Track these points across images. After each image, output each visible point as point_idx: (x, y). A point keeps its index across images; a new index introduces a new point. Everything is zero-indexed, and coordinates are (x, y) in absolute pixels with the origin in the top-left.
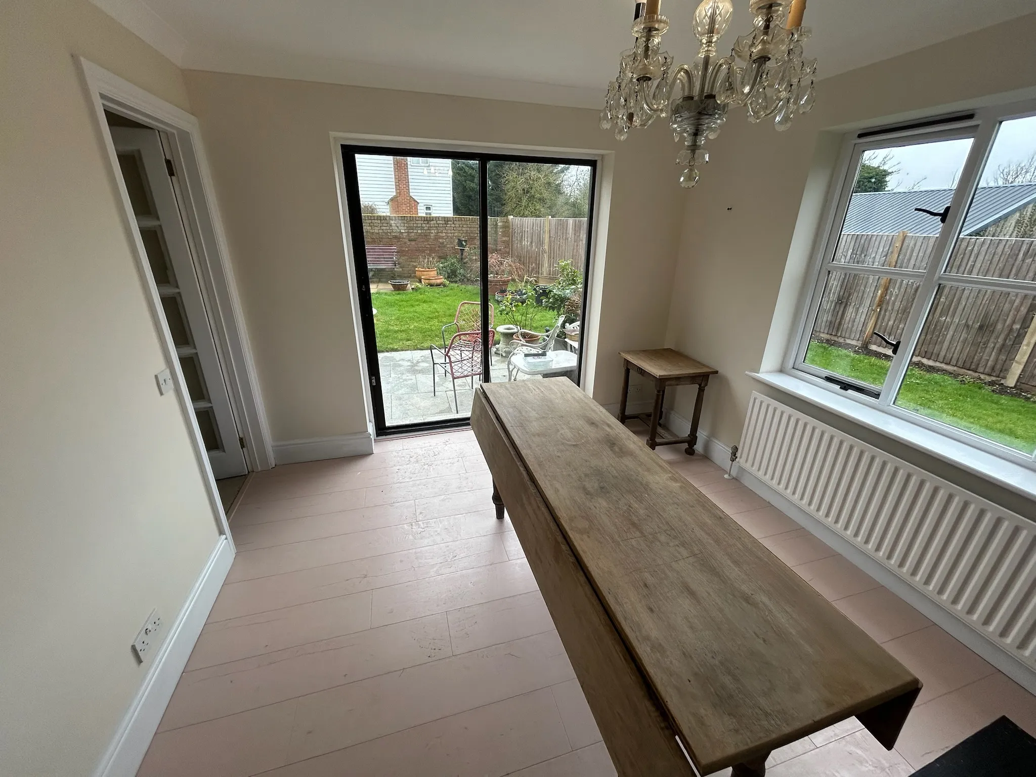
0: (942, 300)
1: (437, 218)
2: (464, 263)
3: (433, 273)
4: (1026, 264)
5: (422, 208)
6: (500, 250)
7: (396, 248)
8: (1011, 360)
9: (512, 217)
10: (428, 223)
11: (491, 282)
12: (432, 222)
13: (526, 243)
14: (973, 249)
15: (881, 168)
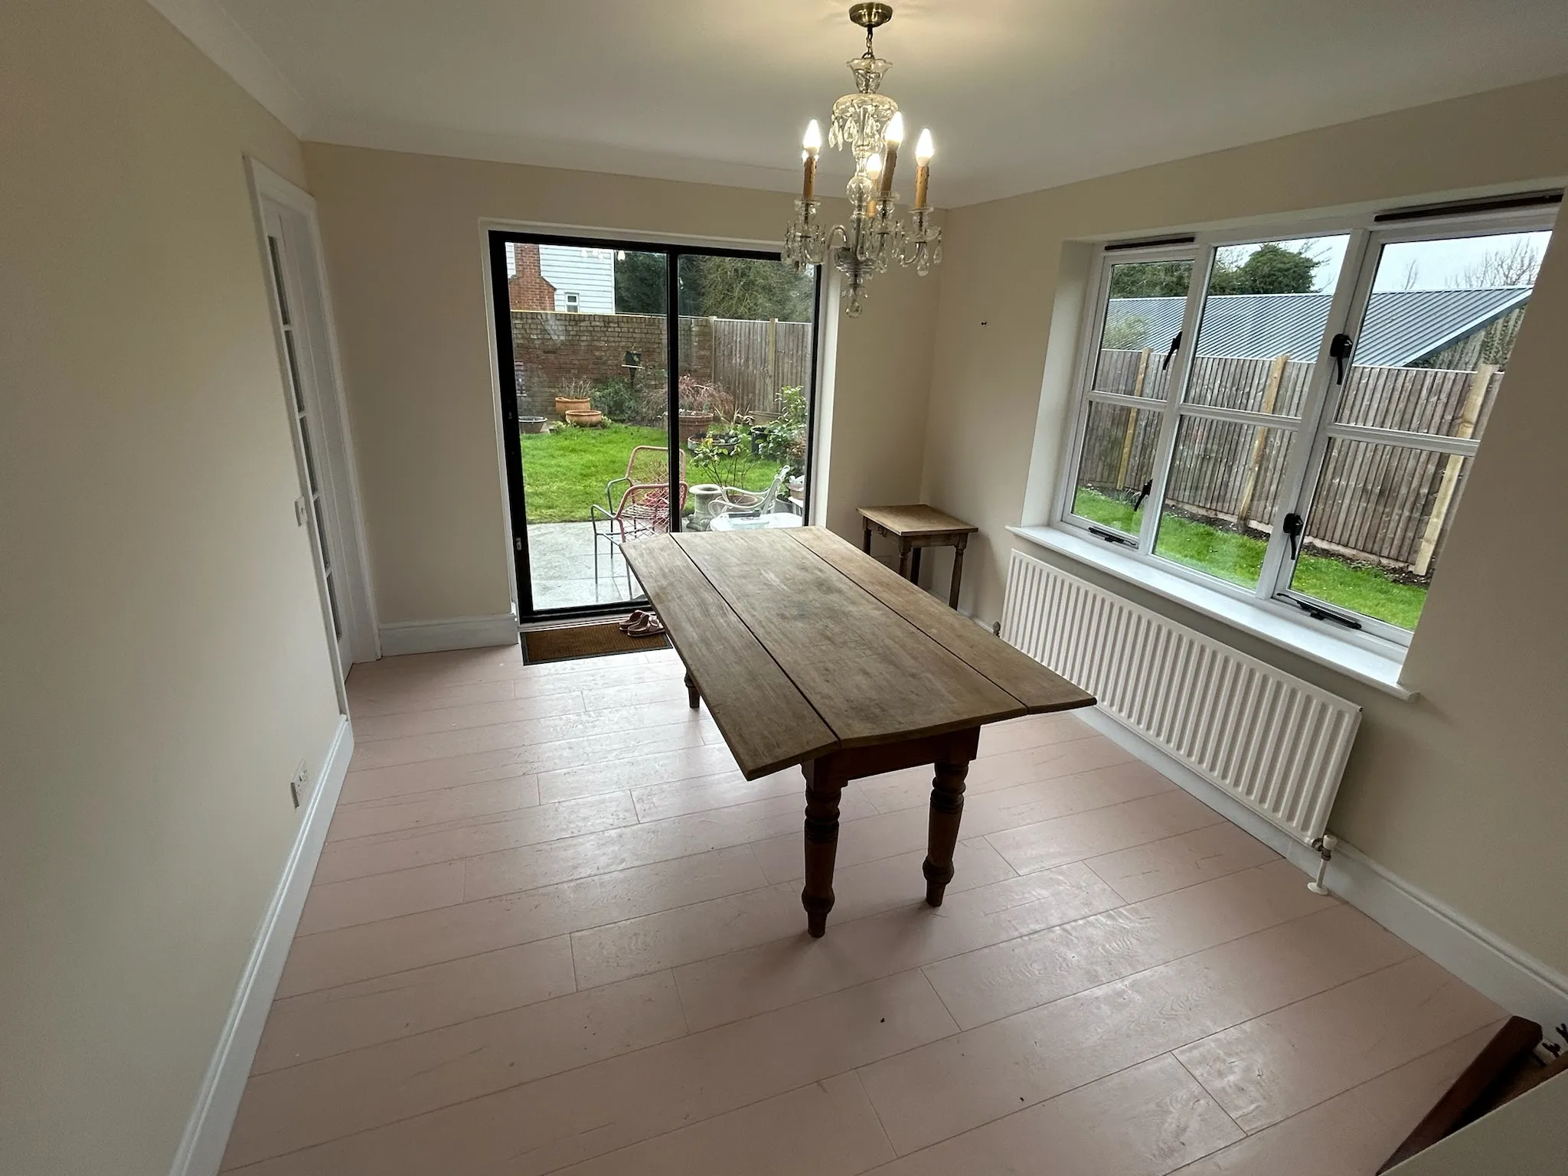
0: (1333, 454)
1: (592, 318)
2: (637, 391)
3: (585, 406)
4: (1431, 404)
5: (562, 298)
6: (696, 371)
7: (522, 364)
8: (1420, 538)
9: (715, 318)
10: (576, 325)
11: (682, 421)
12: (582, 324)
13: (738, 360)
14: (1367, 383)
15: (1303, 256)
